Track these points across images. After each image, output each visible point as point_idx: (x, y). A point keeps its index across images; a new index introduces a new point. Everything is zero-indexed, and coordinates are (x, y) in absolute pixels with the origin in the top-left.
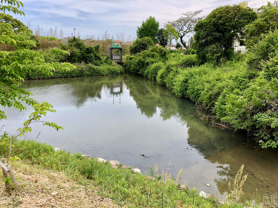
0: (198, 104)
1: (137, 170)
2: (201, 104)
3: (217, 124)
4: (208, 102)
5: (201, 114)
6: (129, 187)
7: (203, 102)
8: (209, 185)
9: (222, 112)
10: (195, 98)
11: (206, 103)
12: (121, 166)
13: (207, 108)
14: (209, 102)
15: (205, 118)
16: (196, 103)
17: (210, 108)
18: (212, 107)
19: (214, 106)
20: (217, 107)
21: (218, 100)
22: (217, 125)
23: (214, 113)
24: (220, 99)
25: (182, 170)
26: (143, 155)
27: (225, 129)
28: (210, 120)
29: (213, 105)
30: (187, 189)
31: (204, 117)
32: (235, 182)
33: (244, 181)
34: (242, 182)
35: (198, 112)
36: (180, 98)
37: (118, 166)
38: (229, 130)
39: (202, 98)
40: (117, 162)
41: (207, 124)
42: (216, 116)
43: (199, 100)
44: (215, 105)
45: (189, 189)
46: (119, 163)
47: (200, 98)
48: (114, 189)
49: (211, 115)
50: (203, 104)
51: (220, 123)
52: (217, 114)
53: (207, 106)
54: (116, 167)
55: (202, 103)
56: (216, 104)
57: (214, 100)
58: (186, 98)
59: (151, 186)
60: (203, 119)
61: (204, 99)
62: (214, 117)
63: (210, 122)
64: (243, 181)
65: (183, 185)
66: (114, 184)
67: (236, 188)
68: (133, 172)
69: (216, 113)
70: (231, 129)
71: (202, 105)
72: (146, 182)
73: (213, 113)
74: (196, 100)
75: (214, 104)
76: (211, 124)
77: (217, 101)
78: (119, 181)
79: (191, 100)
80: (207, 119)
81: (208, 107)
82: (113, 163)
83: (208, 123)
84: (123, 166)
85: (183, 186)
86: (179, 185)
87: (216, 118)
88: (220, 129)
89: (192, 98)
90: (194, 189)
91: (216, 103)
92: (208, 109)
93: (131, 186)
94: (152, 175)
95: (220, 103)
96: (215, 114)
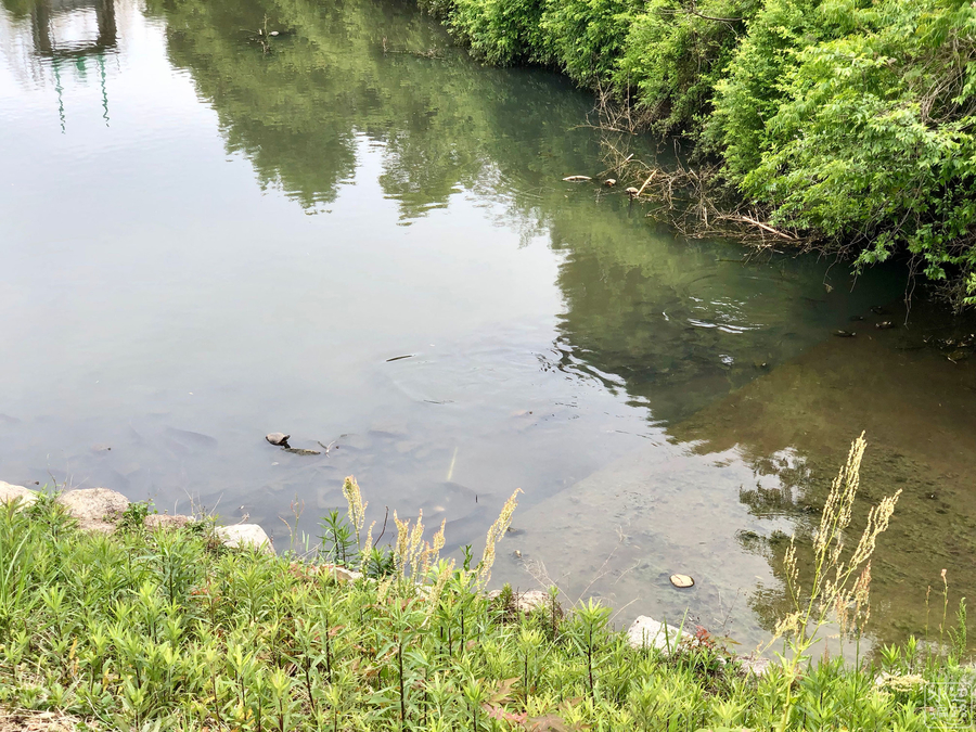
0: (611, 102)
1: (247, 534)
2: (632, 102)
3: (730, 217)
4: (671, 83)
5: (630, 164)
6: (189, 633)
7: (642, 84)
8: (689, 583)
9: (758, 142)
10: (595, 62)
11: (662, 90)
12: (135, 517)
13: (668, 122)
14: (679, 85)
15: (656, 187)
16: (603, 97)
17: (685, 124)
18: (695, 117)
19: (710, 109)
20: (725, 111)
21: (731, 65)
22: (727, 228)
23: (712, 154)
24: (743, 63)
25: (516, 500)
26: (284, 443)
27: (778, 246)
28: (685, 195)
29: (703, 102)
30: (558, 611)
31: (650, 179)
32: (822, 540)
33: (877, 531)
34: (868, 541)
35: (616, 152)
36: (498, 66)
37: (120, 521)
38: (799, 249)
39: (638, 63)
40: (109, 494)
41: (671, 224)
42: (724, 168)
43: (617, 77)
44: (714, 102)
45: (568, 611)
46: (121, 502)
47: (622, 62)
48: (90, 656)
49: (694, 164)
50: (644, 101)
51: (744, 212)
52: (725, 154)
53: (666, 108)
54: (108, 527)
55: (635, 90)
56: (720, 97)
57: (708, 70)
58: (537, 66)
59: (326, 615)
60: (646, 191)
61: (649, 67)
62: (708, 175)
63: (688, 211)
64: (872, 531)
65: (529, 596)
66: (92, 625)
67: (832, 577)
68: (215, 549)
69: (724, 148)
70: (814, 243)
71: (637, 106)
72: (300, 595)
73: (706, 150)
74: (600, 75)
75: (709, 93)
76: (694, 219)
77: (727, 75)
78: (122, 610)
79: (567, 74)
80: (669, 194)
81: (673, 118)
82: (83, 504)
83: (678, 214)
84: (153, 519)
85: (531, 601)
86: (508, 599)
87: (721, 181)
88: (748, 249)
89: (576, 61)
90: (593, 608)
91: (722, 86)
92: (675, 130)
93: (203, 630)
94: (343, 553)
95: (742, 84)
96: (715, 160)
